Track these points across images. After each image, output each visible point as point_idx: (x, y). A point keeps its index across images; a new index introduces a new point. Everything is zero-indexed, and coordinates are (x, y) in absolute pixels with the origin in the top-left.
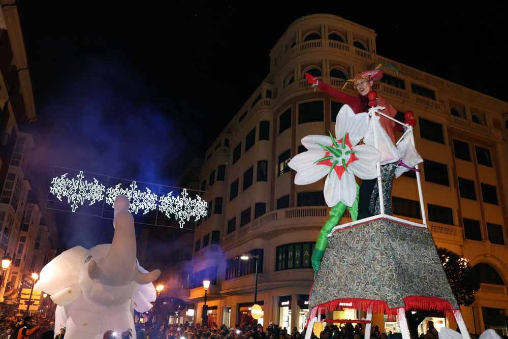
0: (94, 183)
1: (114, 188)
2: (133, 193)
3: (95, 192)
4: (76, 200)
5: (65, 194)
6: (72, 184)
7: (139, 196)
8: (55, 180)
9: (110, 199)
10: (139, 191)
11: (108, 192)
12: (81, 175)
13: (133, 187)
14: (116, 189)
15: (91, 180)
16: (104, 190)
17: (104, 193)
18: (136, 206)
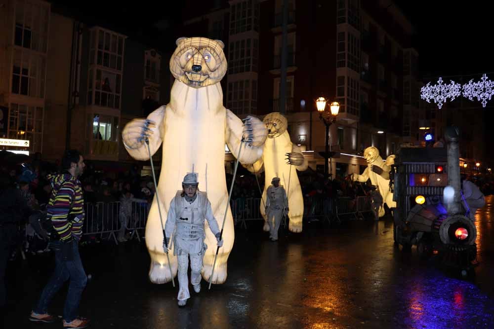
0: (452, 84)
1: (468, 84)
2: (484, 84)
3: (453, 90)
4: (440, 100)
5: (432, 97)
6: (435, 89)
7: (490, 85)
8: (423, 89)
9: (466, 93)
10: (490, 81)
11: (463, 88)
12: (440, 81)
13: (484, 79)
14: (470, 84)
15: (449, 83)
16: (460, 87)
17: (460, 90)
18: (489, 94)
